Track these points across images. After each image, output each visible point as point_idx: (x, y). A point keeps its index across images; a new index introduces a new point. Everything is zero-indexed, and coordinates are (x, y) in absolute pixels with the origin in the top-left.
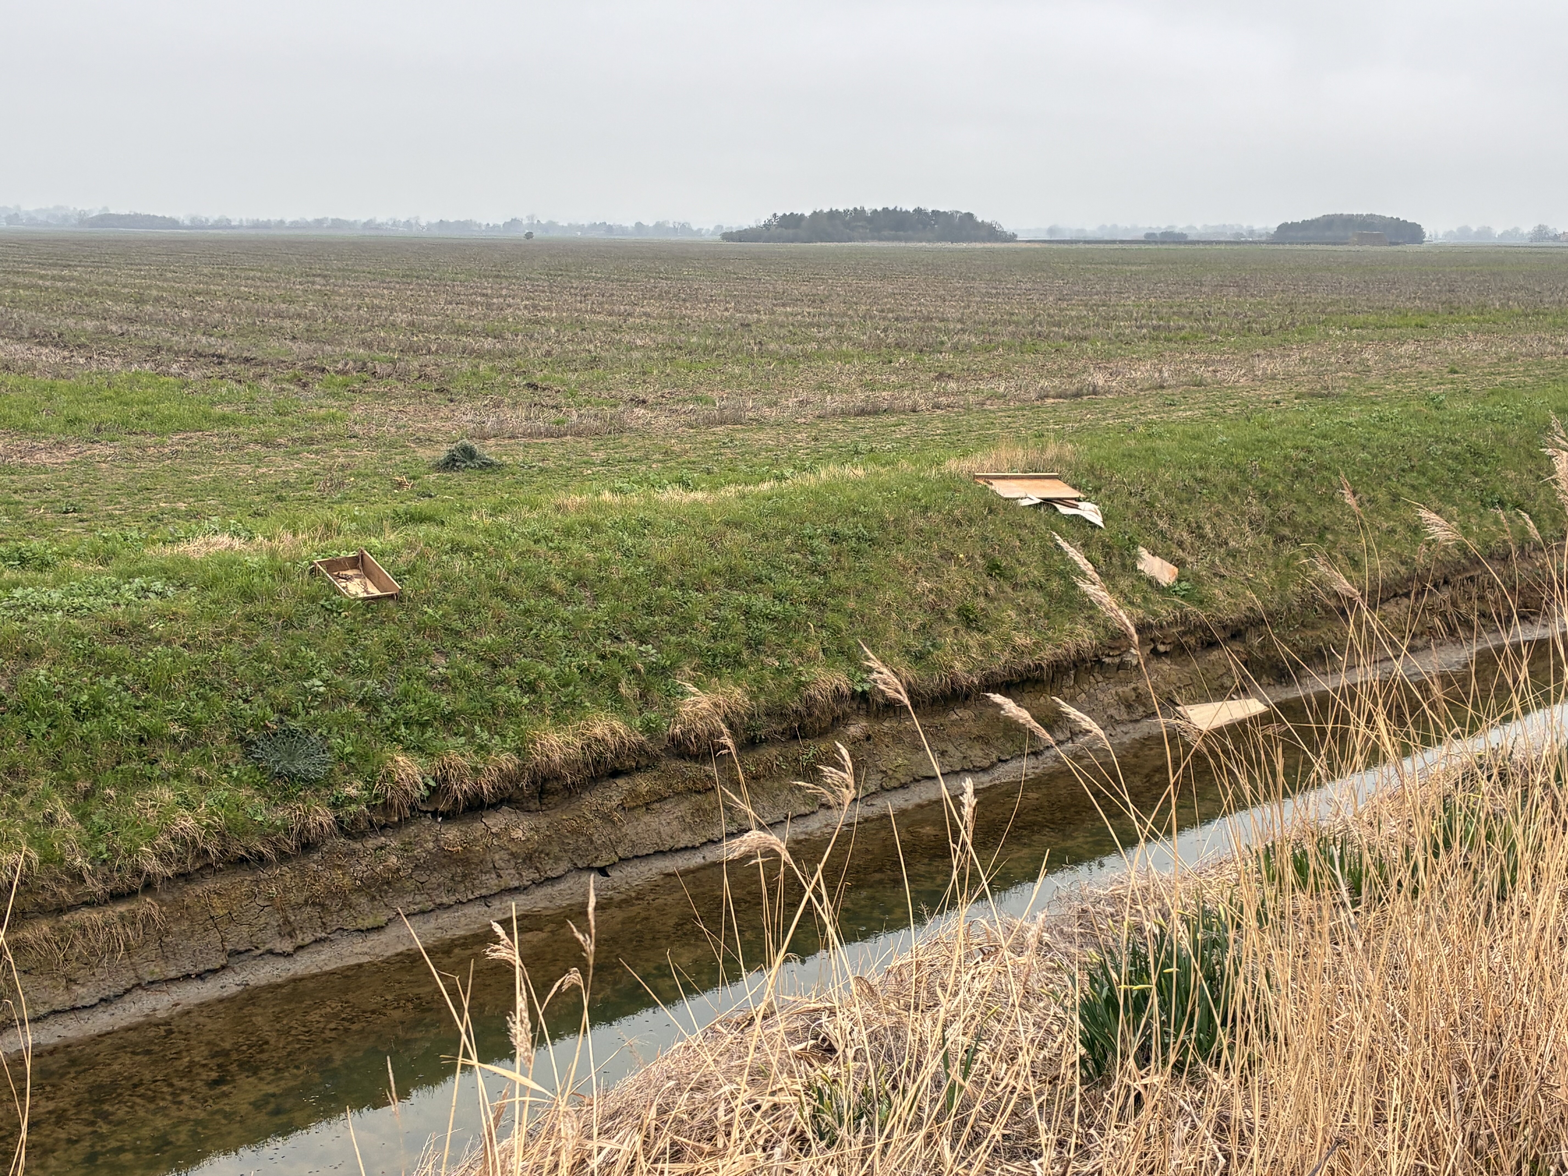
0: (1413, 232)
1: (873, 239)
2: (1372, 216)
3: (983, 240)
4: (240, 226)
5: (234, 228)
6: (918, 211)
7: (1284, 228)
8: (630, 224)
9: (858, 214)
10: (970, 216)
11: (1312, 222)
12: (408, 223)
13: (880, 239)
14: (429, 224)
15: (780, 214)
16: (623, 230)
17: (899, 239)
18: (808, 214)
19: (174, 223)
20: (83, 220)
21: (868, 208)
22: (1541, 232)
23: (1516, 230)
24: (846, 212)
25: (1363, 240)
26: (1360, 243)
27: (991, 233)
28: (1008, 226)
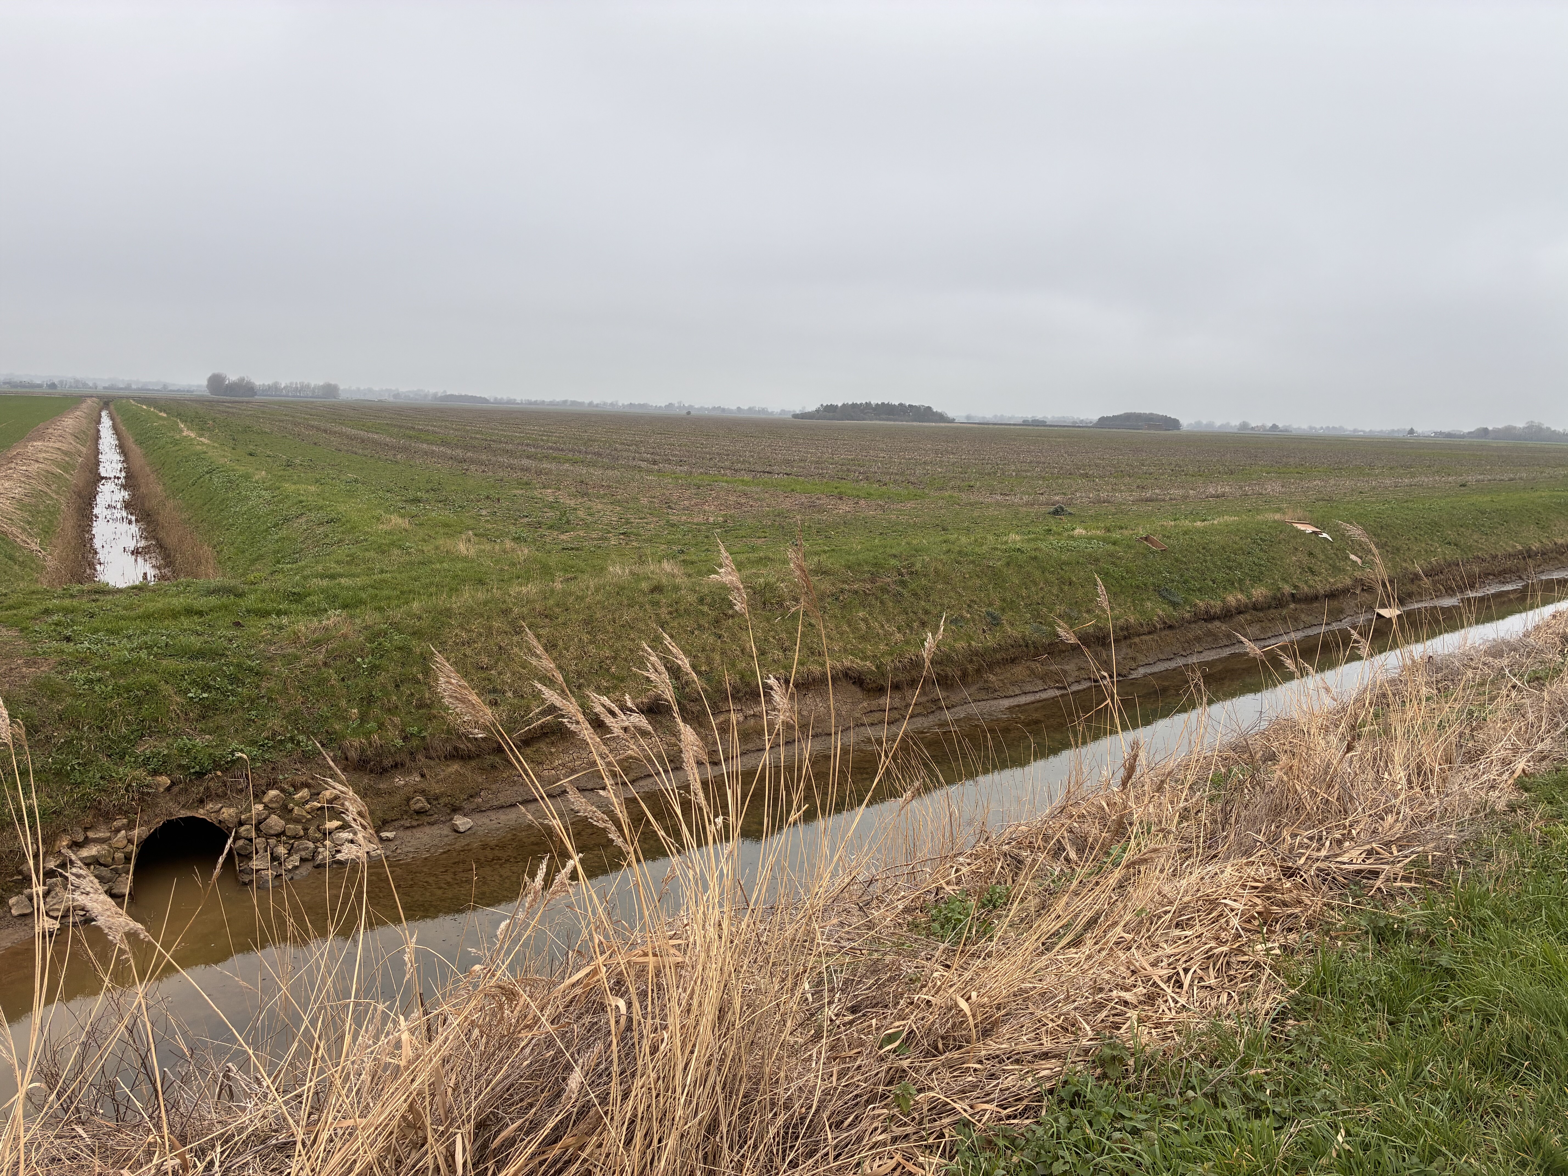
0: (1174, 424)
1: (877, 419)
2: (1151, 414)
3: (936, 421)
4: (522, 403)
5: (518, 404)
6: (901, 405)
7: (1102, 420)
8: (734, 408)
9: (868, 405)
10: (929, 408)
11: (1118, 416)
12: (612, 404)
13: (880, 420)
14: (623, 405)
15: (825, 405)
16: (730, 411)
17: (890, 420)
18: (840, 405)
19: (485, 401)
20: (435, 397)
21: (874, 402)
22: (1244, 425)
23: (1228, 423)
24: (861, 404)
25: (1150, 427)
26: (1149, 429)
27: (941, 417)
28: (950, 414)
